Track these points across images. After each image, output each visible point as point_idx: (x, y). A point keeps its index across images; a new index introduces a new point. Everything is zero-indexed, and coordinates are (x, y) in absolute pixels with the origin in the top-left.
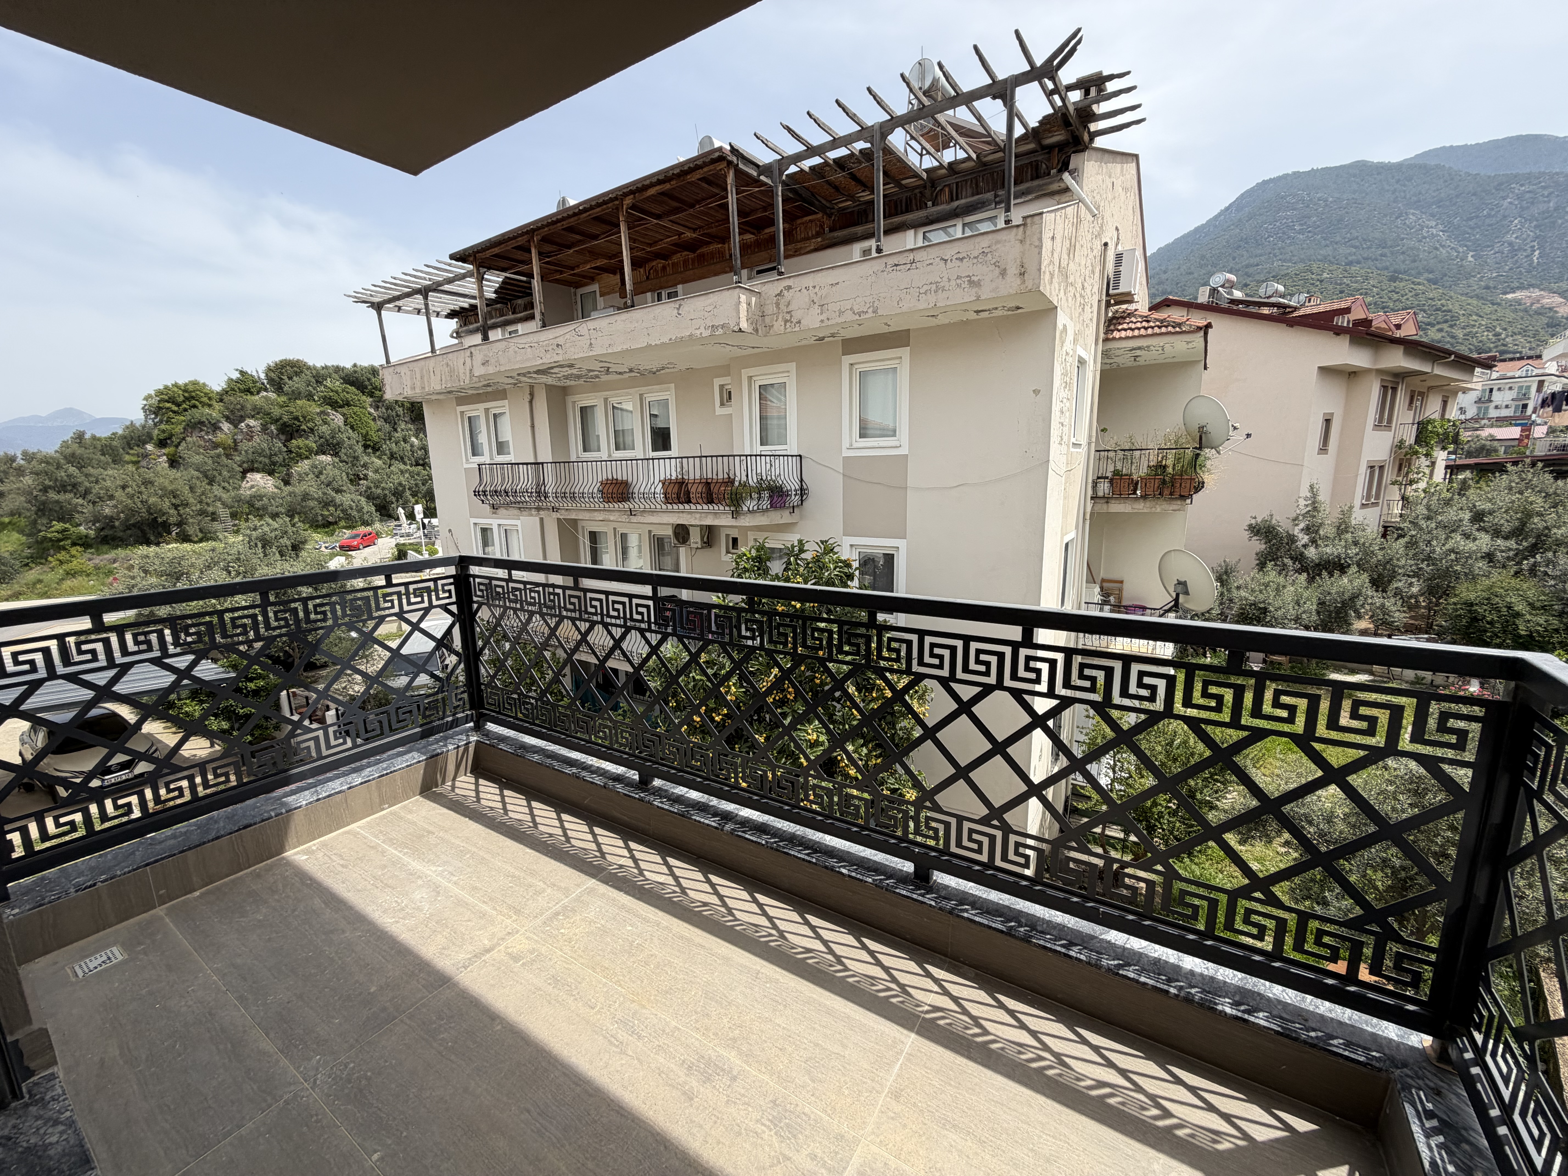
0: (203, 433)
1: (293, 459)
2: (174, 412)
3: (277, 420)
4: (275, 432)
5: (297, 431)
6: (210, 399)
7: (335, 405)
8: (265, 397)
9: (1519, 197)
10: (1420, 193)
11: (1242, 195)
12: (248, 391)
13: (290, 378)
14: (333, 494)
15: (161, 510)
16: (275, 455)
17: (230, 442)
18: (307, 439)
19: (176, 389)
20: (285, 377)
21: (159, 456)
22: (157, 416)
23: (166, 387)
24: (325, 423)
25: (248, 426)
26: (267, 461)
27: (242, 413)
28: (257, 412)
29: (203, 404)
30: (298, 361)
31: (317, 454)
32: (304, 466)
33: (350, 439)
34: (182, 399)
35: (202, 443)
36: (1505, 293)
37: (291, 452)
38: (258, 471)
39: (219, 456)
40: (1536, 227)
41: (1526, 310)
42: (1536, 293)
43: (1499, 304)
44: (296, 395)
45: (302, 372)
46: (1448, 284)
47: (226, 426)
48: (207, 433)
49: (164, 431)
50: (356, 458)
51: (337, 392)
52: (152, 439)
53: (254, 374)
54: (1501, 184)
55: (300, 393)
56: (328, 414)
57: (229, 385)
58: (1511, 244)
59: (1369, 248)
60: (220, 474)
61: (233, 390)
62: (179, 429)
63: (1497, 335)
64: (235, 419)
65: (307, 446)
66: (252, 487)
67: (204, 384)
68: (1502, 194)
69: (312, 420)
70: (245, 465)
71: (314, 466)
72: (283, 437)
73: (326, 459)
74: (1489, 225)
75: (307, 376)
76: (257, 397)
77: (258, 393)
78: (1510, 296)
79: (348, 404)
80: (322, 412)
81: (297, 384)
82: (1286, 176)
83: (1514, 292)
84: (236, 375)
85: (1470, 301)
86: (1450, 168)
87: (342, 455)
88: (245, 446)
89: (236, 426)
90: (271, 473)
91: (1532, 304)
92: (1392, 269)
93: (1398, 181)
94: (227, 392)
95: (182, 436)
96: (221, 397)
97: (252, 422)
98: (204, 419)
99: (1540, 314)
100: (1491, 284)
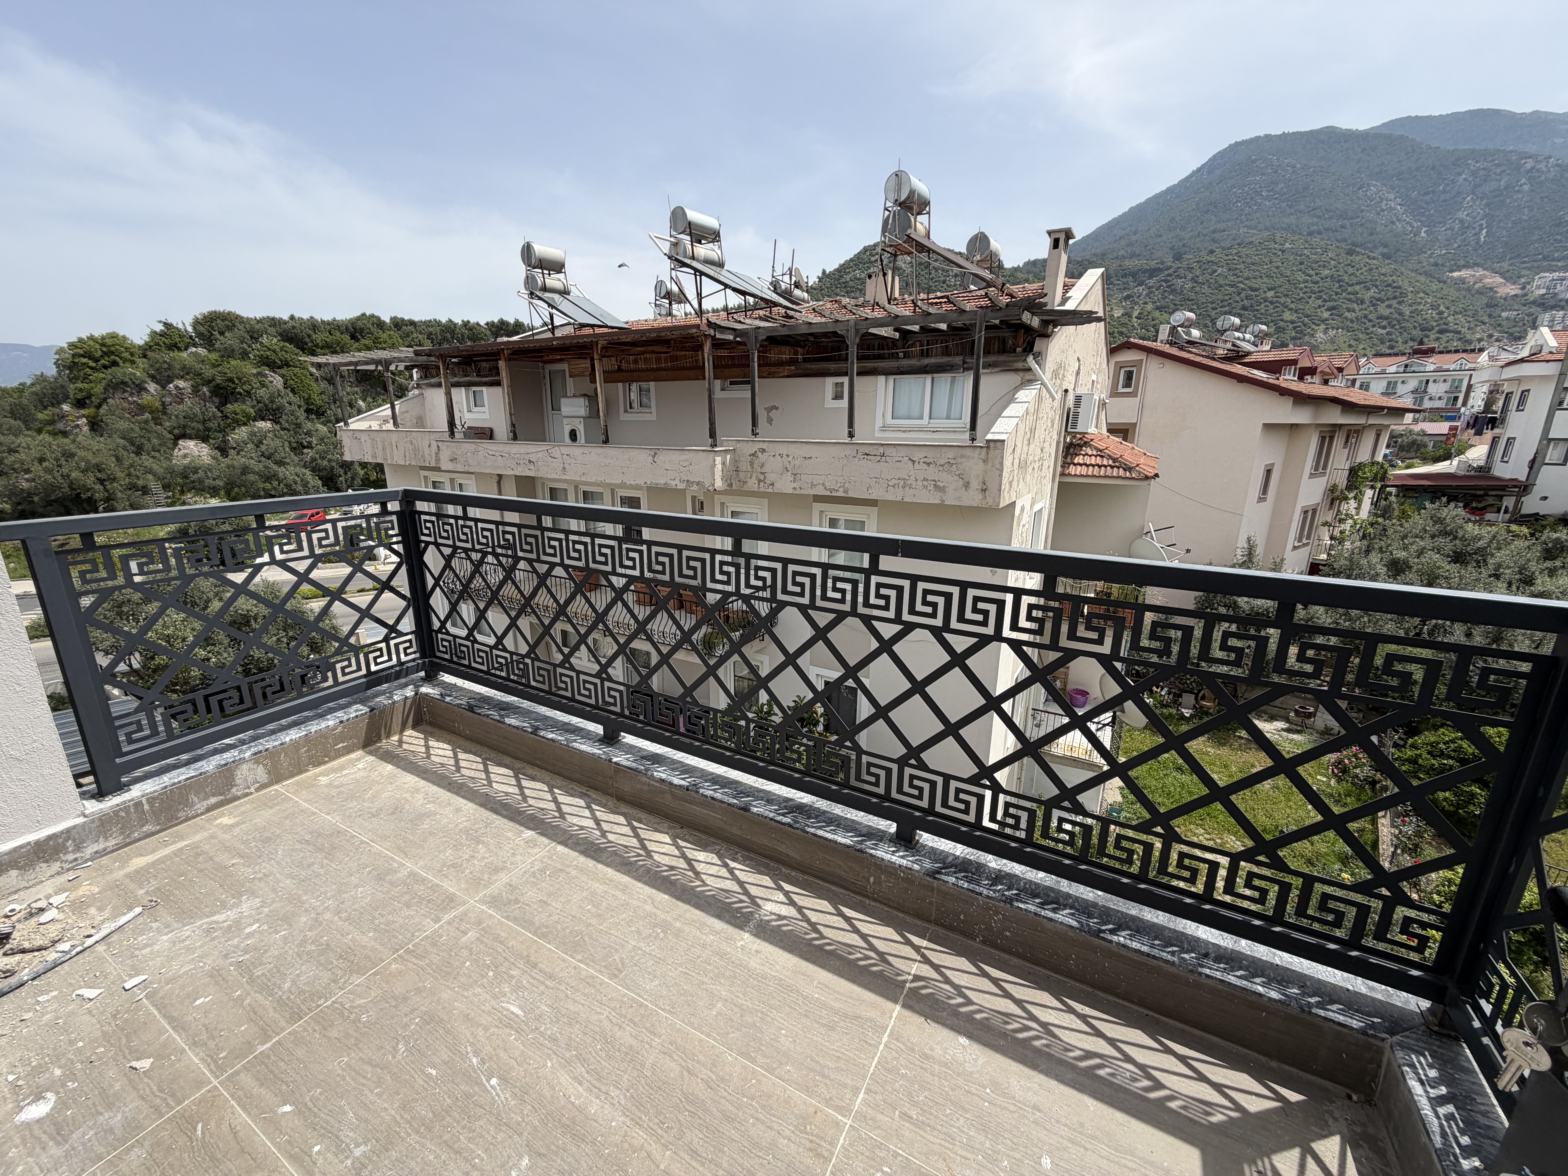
0: (126, 395)
1: (229, 425)
2: (92, 368)
3: (210, 382)
4: (208, 394)
5: (232, 393)
6: (132, 354)
7: (273, 366)
8: (195, 354)
9: (1473, 174)
10: (1383, 164)
11: (1215, 156)
12: (174, 347)
13: (222, 333)
14: (275, 467)
15: (84, 486)
16: (209, 420)
17: (158, 404)
18: (244, 402)
19: (92, 343)
20: (216, 333)
21: (78, 418)
22: (71, 371)
23: (81, 340)
24: (263, 385)
25: (177, 387)
26: (200, 427)
27: (170, 373)
28: (186, 372)
29: (125, 361)
30: (229, 313)
31: (255, 420)
32: (241, 433)
33: (290, 402)
34: (100, 353)
35: (126, 405)
36: (1452, 271)
37: (227, 417)
38: (191, 438)
39: (146, 422)
40: (1487, 205)
41: (1468, 290)
42: (1480, 272)
43: (1445, 282)
44: (228, 354)
45: (234, 326)
46: (1400, 260)
47: (152, 387)
48: (132, 394)
49: (81, 390)
50: (299, 426)
51: (274, 351)
52: (67, 397)
53: (180, 326)
54: (1458, 159)
55: (233, 350)
56: (266, 376)
57: (153, 339)
58: (1462, 221)
59: (1330, 218)
60: (149, 440)
61: (158, 344)
62: (99, 389)
63: (1441, 313)
64: (163, 378)
65: (243, 411)
66: (185, 456)
67: (124, 337)
68: (1459, 170)
69: (249, 382)
70: (176, 431)
71: (253, 434)
72: (216, 400)
73: (265, 425)
74: (1444, 201)
75: (241, 329)
76: (184, 355)
77: (186, 349)
78: (1455, 274)
79: (287, 365)
80: (259, 374)
81: (229, 340)
82: (1257, 138)
83: (1460, 270)
84: (159, 328)
85: (1419, 278)
86: (1413, 140)
87: (283, 422)
88: (175, 409)
89: (164, 387)
90: (205, 439)
91: (1475, 284)
92: (1349, 241)
93: (1364, 150)
94: (150, 347)
95: (102, 396)
96: (145, 351)
97: (181, 384)
98: (127, 379)
99: (1481, 293)
100: (1440, 261)
